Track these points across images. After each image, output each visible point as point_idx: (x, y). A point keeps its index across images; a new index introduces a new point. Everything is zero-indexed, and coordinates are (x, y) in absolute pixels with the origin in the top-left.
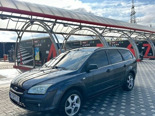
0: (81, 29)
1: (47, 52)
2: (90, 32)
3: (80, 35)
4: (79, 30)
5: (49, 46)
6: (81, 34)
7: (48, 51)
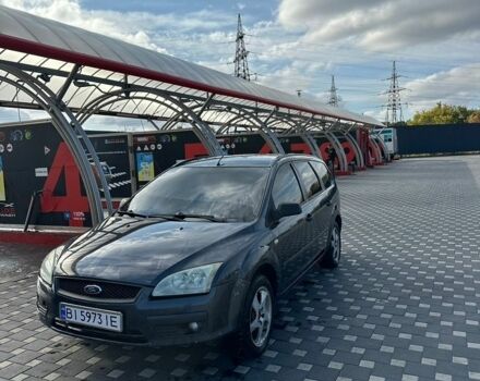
0: (128, 97)
1: (41, 172)
2: (155, 105)
3: (115, 114)
4: (123, 98)
5: (47, 150)
6: (118, 110)
7: (46, 169)
